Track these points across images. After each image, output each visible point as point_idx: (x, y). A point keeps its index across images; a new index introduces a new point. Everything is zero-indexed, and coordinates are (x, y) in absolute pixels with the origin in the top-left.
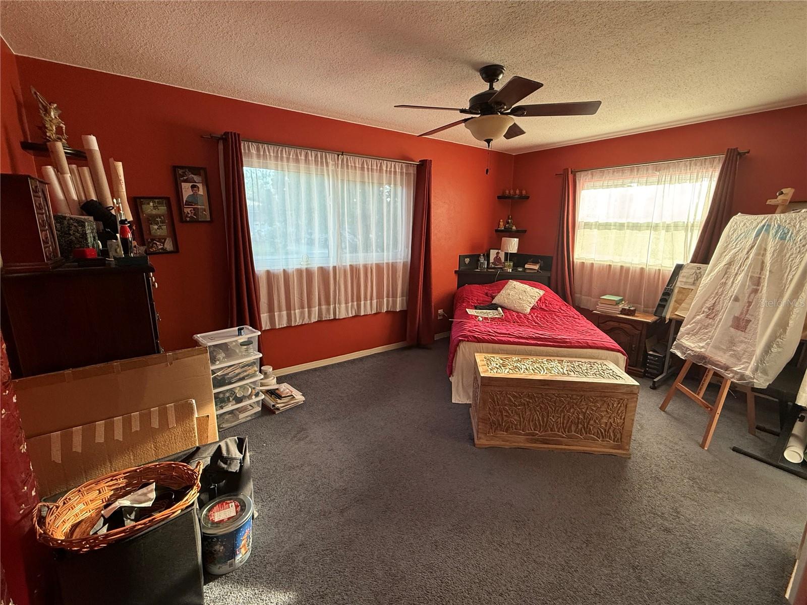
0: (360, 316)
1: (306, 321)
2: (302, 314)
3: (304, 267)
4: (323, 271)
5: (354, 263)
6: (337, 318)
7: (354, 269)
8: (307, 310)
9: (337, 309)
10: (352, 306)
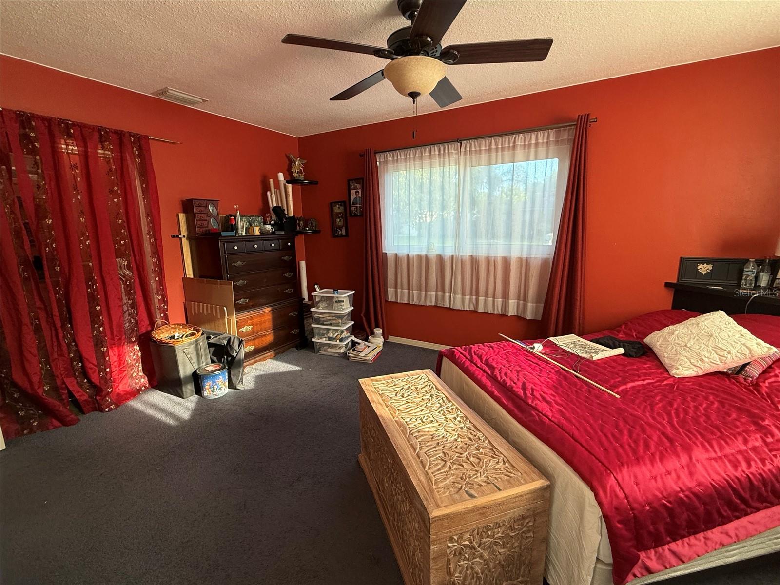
0: (478, 312)
1: (422, 303)
2: (420, 295)
3: (424, 253)
4: (440, 259)
5: (474, 254)
6: (452, 307)
7: (474, 259)
8: (424, 292)
9: (452, 299)
10: (471, 300)
